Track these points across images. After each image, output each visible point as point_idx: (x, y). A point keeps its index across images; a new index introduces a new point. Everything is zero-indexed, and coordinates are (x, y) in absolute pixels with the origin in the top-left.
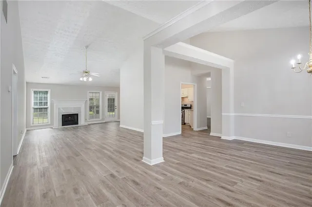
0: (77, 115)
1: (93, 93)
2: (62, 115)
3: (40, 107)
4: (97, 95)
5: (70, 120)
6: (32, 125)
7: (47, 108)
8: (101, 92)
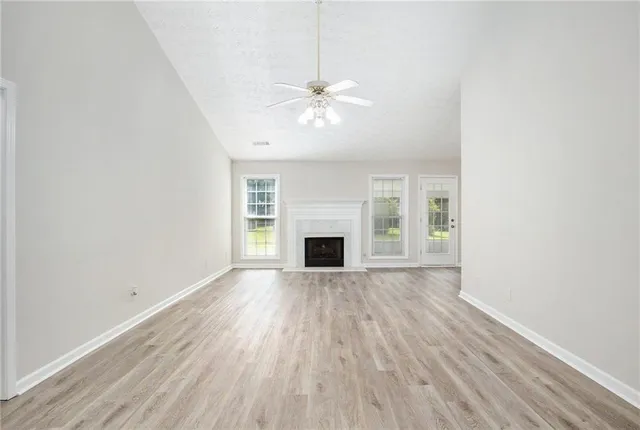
0: (342, 239)
1: (383, 180)
2: (307, 240)
3: (259, 217)
4: (397, 187)
5: (324, 252)
6: (244, 258)
7: (273, 220)
8: (407, 178)
